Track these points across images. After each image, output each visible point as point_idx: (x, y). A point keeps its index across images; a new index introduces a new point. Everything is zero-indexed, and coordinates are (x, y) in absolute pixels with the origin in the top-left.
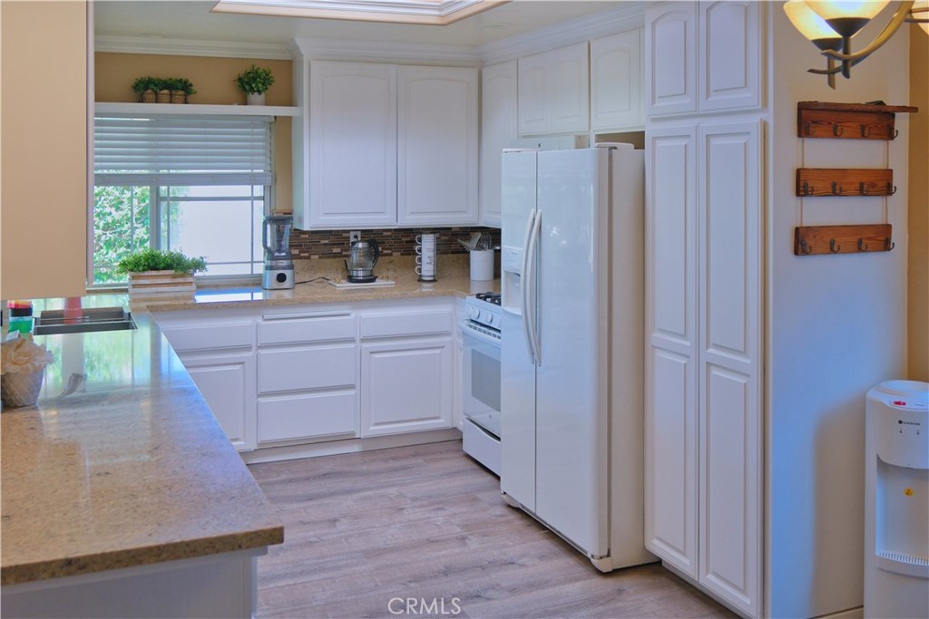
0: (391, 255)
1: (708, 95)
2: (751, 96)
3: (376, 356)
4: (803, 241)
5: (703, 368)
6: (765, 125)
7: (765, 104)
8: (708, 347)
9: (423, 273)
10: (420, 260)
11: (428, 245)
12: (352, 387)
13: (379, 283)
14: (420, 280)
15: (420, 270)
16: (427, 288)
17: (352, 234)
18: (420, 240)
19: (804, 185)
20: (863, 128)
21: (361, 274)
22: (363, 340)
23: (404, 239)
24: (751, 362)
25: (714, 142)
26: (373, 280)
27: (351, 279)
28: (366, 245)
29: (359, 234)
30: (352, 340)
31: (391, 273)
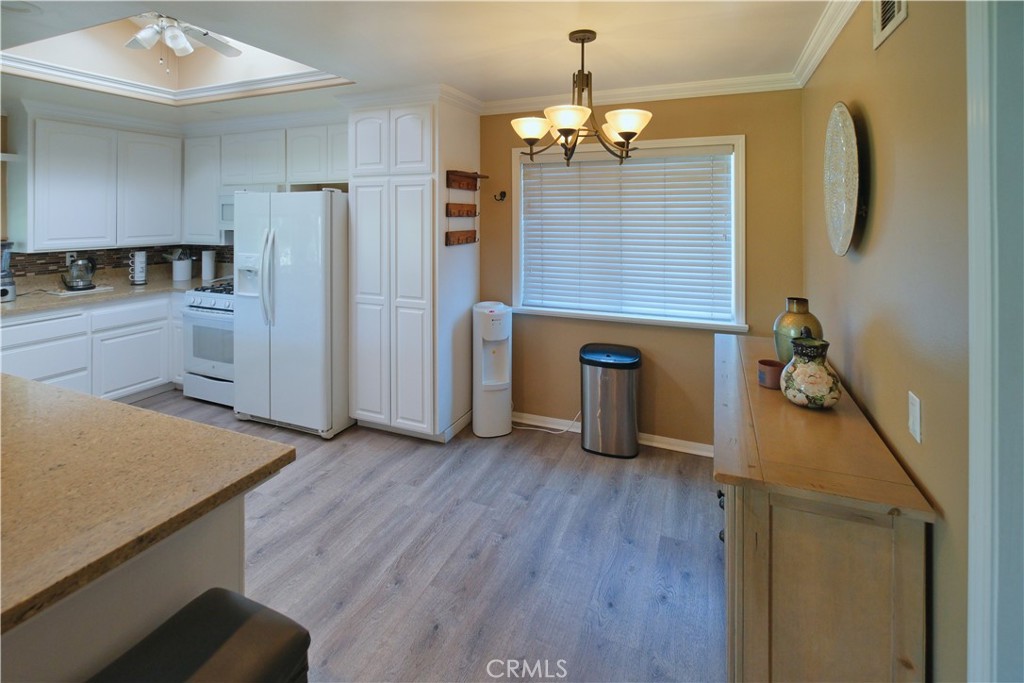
0: (103, 268)
1: (396, 164)
2: (426, 166)
3: (106, 342)
4: (450, 239)
5: (393, 310)
6: (434, 181)
7: (434, 170)
8: (396, 297)
9: (136, 279)
10: (133, 270)
11: (140, 259)
12: (84, 369)
13: (97, 290)
14: (133, 284)
15: (132, 277)
16: (139, 290)
17: (68, 255)
18: (133, 256)
19: (451, 211)
20: (468, 184)
21: (81, 284)
22: (93, 332)
23: (115, 257)
24: (426, 302)
25: (400, 189)
26: (94, 287)
27: (71, 288)
28: (85, 262)
29: (75, 254)
30: (84, 334)
31: (104, 281)
